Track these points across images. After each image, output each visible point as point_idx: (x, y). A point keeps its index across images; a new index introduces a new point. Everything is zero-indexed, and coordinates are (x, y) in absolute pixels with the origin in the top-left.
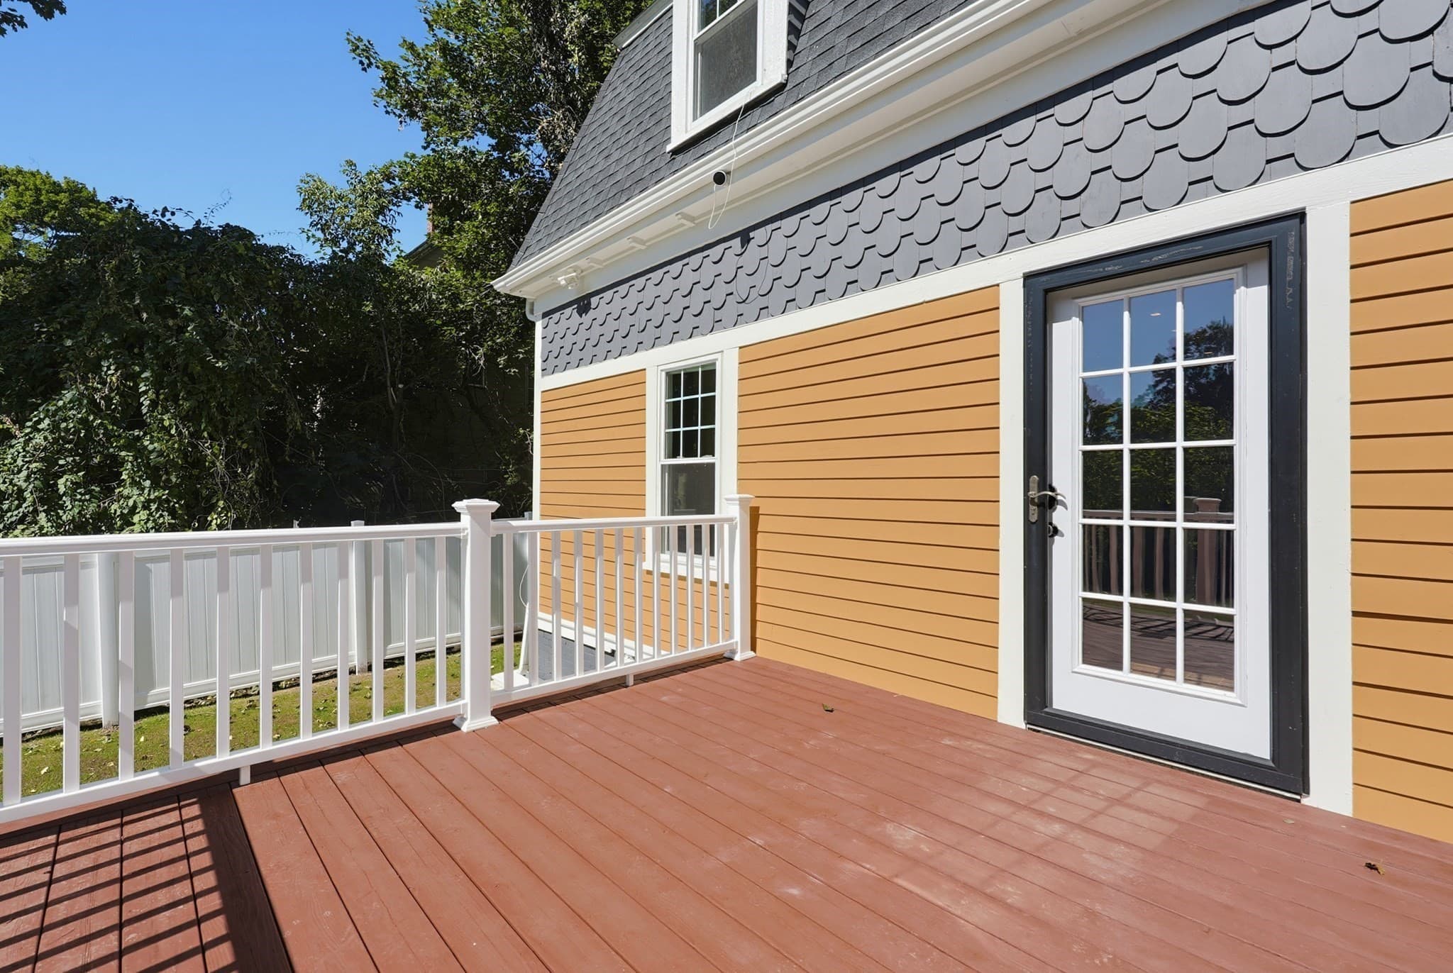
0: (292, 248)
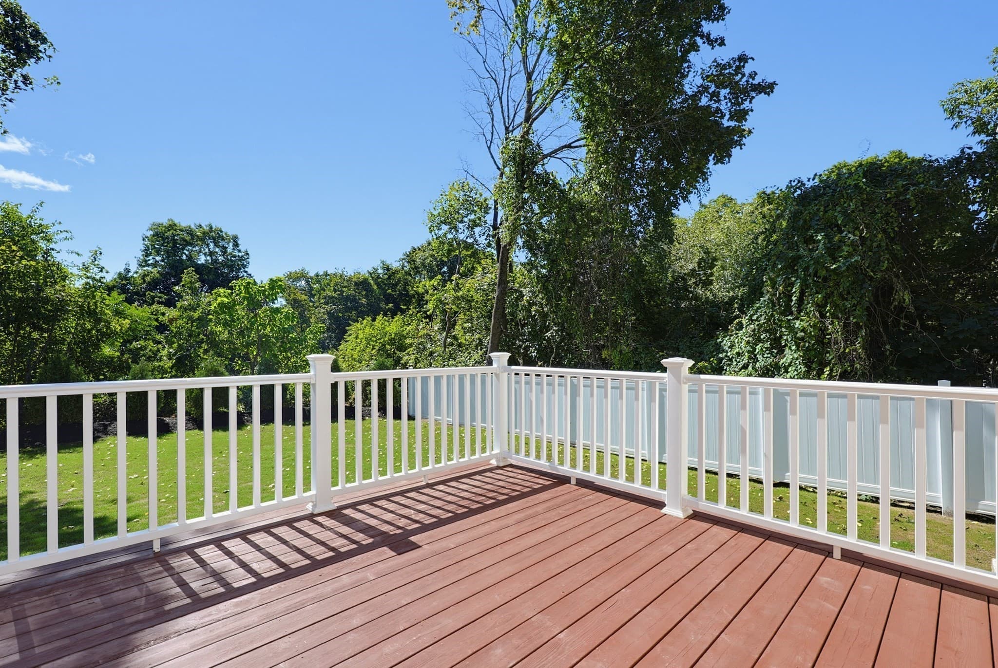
0: (930, 156)
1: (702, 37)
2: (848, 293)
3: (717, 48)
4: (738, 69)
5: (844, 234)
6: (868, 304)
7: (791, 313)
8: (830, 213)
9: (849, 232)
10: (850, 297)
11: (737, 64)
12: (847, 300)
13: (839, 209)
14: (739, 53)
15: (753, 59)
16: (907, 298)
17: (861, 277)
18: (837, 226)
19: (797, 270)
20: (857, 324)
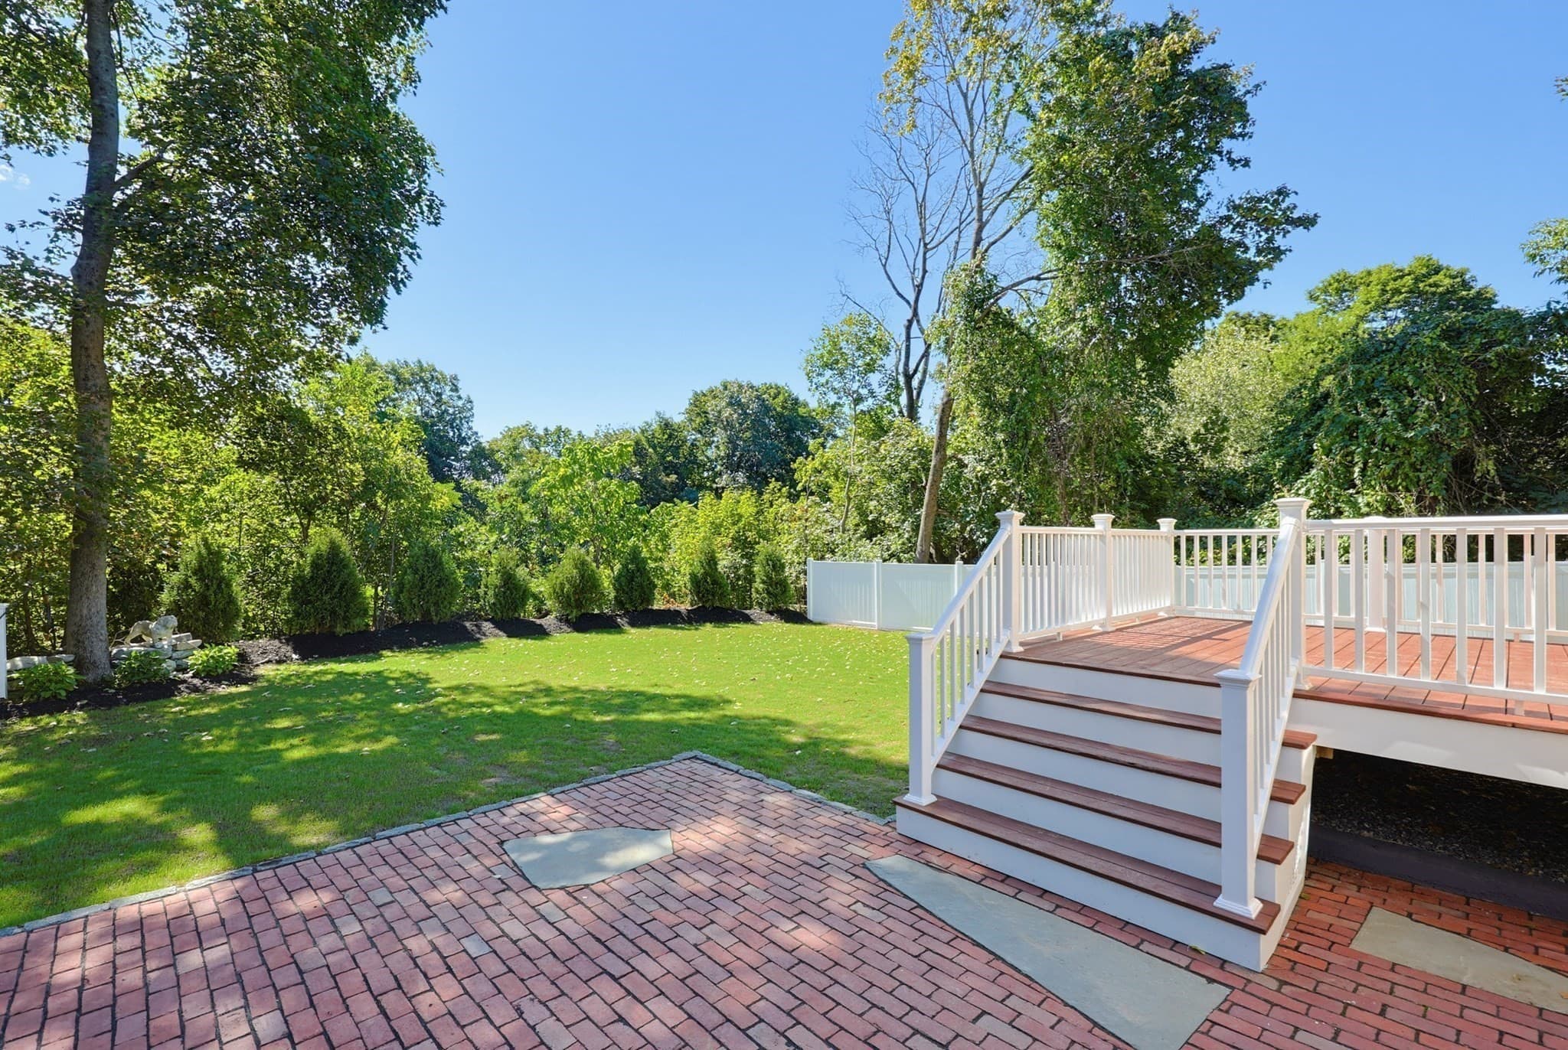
1: (1220, 153)
2: (1422, 463)
3: (1240, 169)
4: (1276, 203)
5: (1415, 398)
6: (1445, 476)
7: (1354, 486)
8: (1396, 374)
9: (1422, 396)
10: (1424, 467)
11: (1276, 197)
12: (1420, 470)
13: (1407, 368)
14: (1280, 185)
15: (1296, 193)
16: (1491, 467)
17: (1438, 445)
18: (1407, 388)
19: (1357, 437)
20: (1435, 498)
